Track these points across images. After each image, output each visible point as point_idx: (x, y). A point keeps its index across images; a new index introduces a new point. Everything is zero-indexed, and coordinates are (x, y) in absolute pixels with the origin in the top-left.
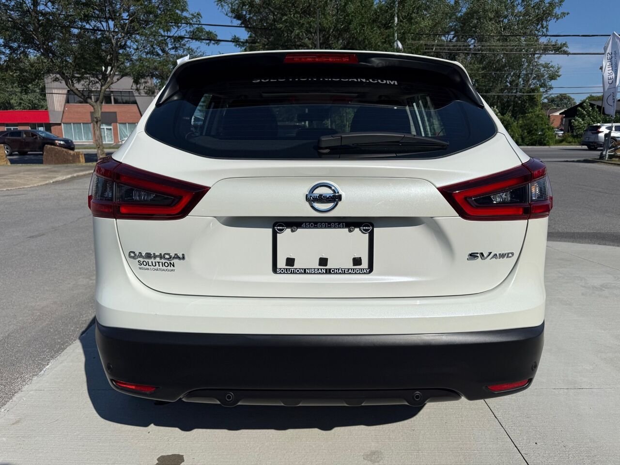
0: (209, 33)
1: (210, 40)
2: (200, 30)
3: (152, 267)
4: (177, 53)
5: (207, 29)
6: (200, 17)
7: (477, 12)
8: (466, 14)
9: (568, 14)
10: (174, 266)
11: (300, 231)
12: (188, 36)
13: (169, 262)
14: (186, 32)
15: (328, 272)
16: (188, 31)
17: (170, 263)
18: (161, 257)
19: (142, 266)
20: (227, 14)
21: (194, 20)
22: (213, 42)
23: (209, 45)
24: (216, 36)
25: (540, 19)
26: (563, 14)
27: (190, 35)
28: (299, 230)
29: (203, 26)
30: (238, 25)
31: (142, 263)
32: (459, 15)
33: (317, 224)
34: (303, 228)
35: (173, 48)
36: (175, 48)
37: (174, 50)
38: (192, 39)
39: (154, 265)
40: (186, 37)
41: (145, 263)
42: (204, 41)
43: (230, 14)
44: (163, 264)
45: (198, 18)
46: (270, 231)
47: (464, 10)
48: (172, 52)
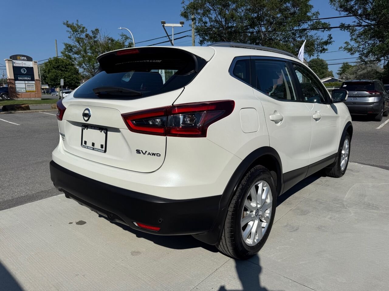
0: (325, 24)
1: (325, 28)
2: (318, 23)
4: (301, 39)
5: (323, 21)
6: (318, 14)
12: (309, 28)
14: (309, 25)
15: (93, 149)
16: (310, 25)
20: (337, 10)
21: (314, 17)
22: (326, 29)
23: (323, 32)
24: (330, 25)
27: (311, 27)
29: (321, 20)
30: (345, 16)
33: (92, 127)
35: (299, 37)
36: (301, 37)
37: (299, 38)
38: (312, 29)
40: (308, 28)
42: (320, 30)
43: (339, 9)
45: (317, 15)
46: (81, 128)
48: (299, 39)
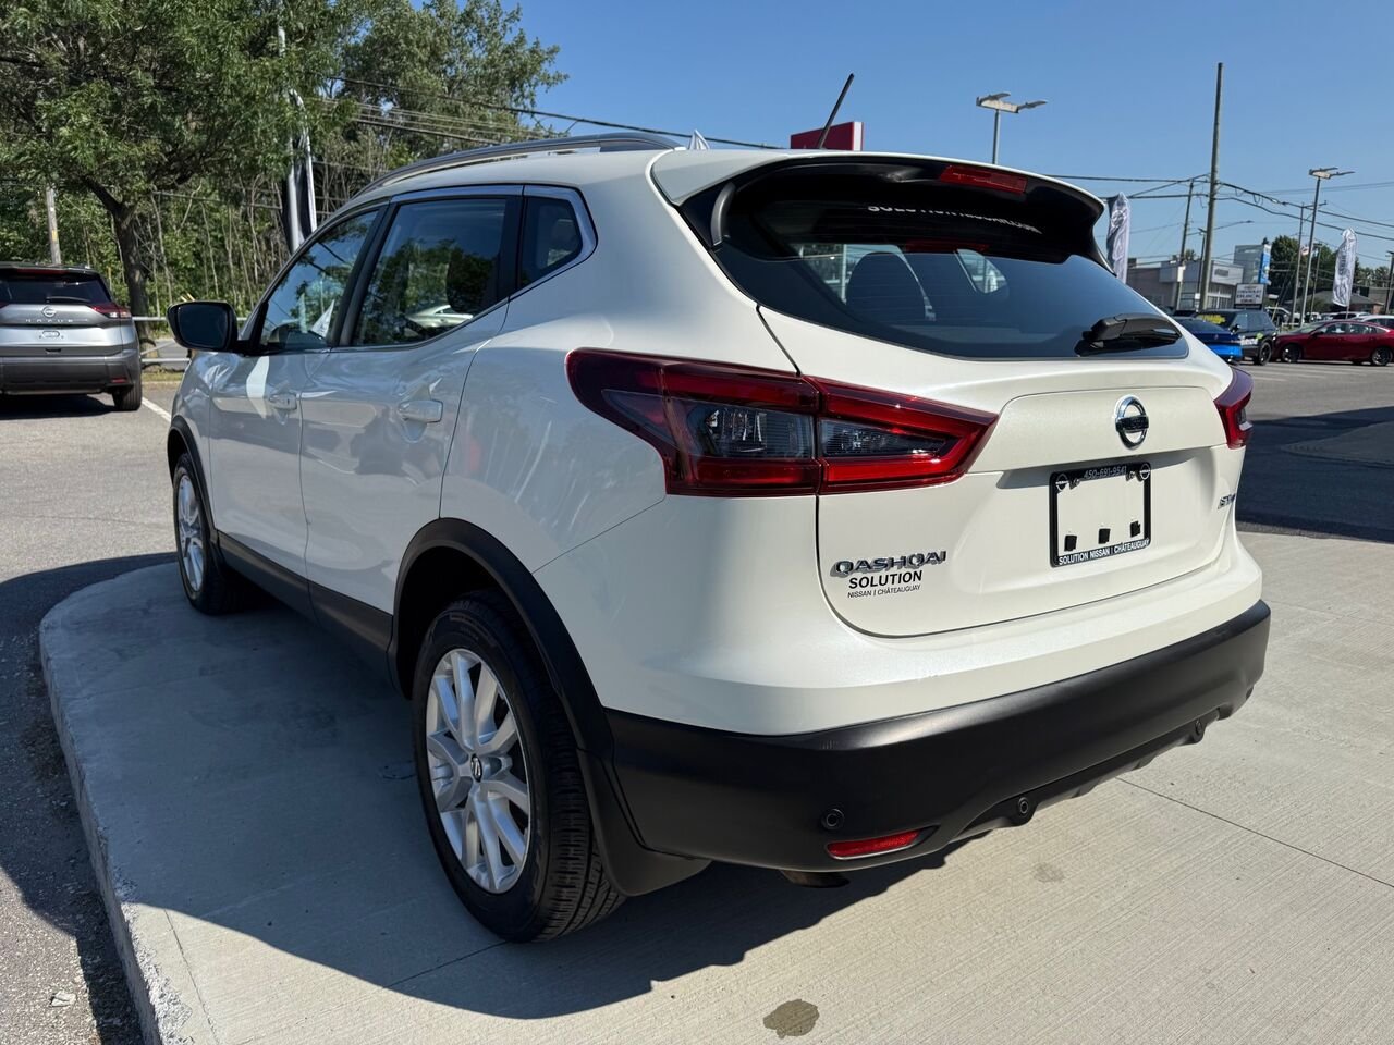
3: (879, 587)
7: (393, 43)
8: (369, 41)
9: (566, 77)
10: (920, 579)
11: (1083, 485)
13: (912, 572)
15: (1112, 550)
17: (915, 573)
18: (904, 562)
19: (859, 589)
25: (516, 80)
26: (558, 78)
28: (1082, 483)
31: (858, 582)
32: (353, 42)
33: (1098, 471)
34: (1086, 479)
39: (883, 582)
41: (864, 582)
44: (902, 578)
46: (1046, 489)
47: (363, 33)
